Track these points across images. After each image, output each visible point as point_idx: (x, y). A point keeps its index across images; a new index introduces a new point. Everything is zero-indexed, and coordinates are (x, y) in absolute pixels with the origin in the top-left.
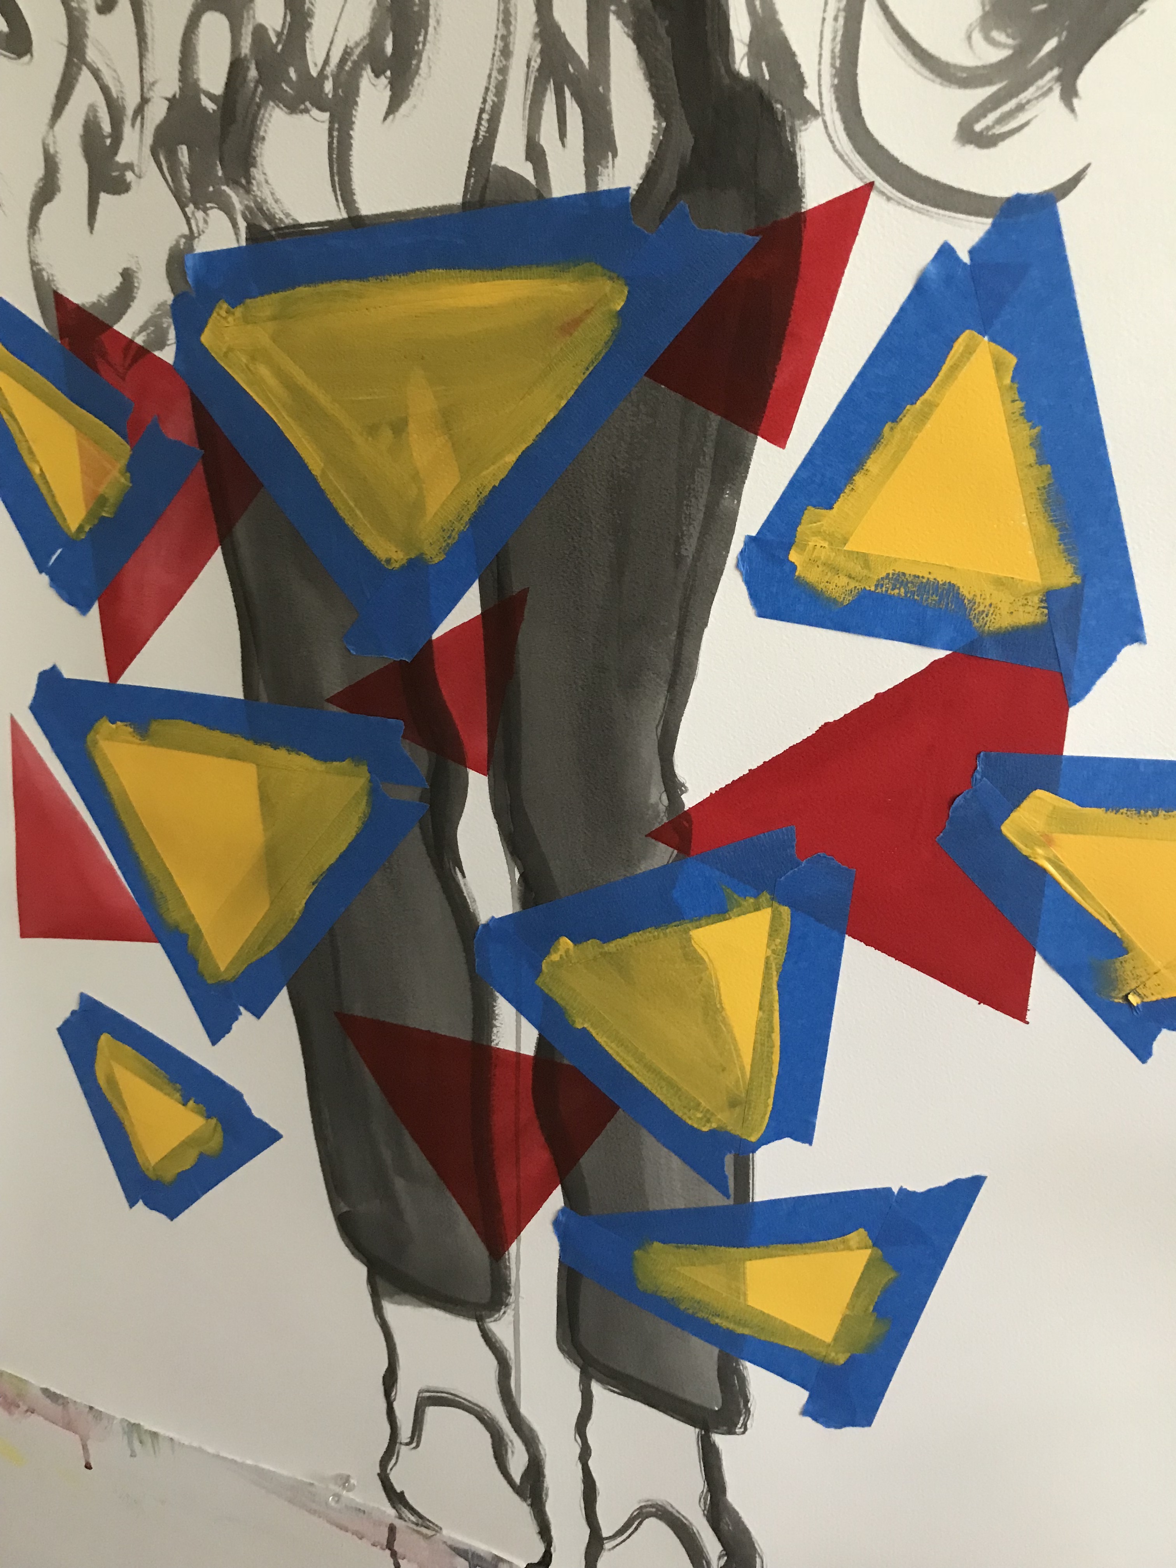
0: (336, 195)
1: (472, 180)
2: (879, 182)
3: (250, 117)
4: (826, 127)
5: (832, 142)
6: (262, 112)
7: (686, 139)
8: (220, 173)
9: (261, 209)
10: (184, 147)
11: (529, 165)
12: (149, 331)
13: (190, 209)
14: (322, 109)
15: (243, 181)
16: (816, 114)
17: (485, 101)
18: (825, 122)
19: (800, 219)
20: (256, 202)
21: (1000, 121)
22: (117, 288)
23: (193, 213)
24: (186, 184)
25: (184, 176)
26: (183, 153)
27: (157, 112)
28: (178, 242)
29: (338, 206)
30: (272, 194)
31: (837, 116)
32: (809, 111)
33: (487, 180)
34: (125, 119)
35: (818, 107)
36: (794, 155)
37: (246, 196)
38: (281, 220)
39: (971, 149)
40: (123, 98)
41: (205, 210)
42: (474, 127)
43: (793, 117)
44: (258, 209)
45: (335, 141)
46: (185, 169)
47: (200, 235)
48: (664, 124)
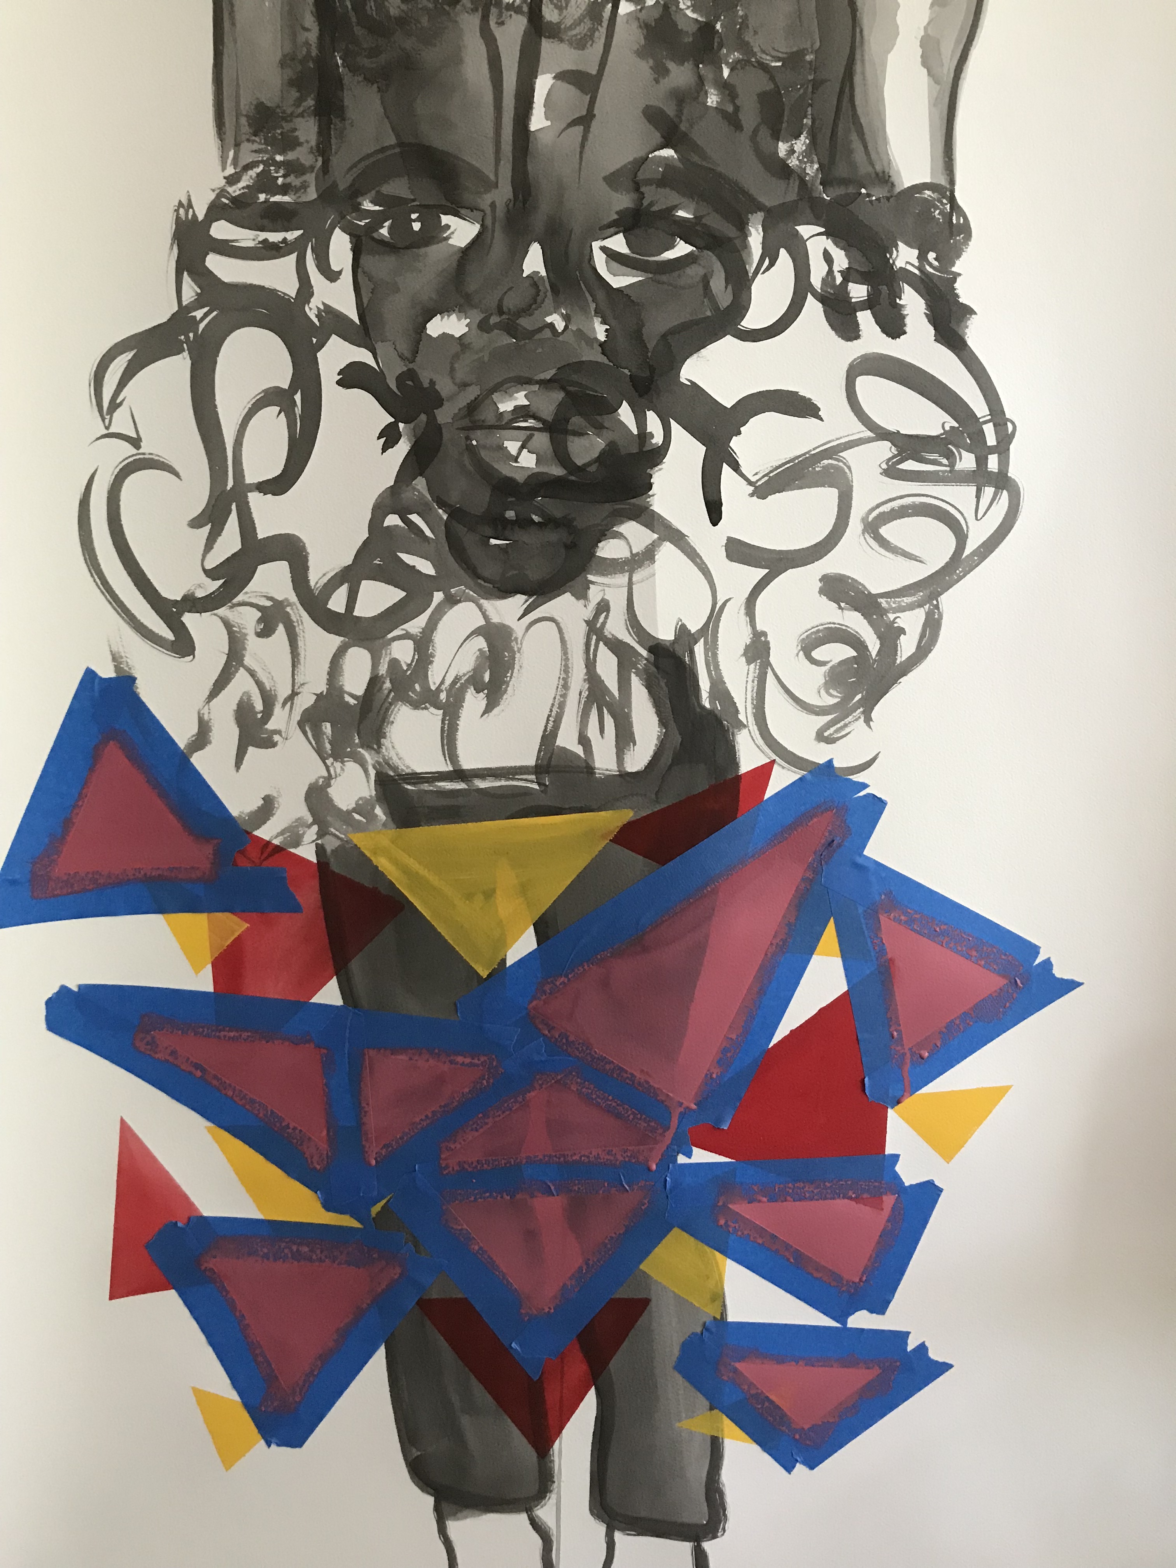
0: (445, 757)
1: (542, 753)
2: (778, 759)
3: (384, 709)
4: (750, 733)
5: (753, 740)
6: (393, 707)
7: (677, 739)
8: (357, 741)
9: (389, 765)
10: (328, 725)
11: (581, 747)
12: (285, 836)
13: (329, 761)
14: (439, 709)
15: (375, 747)
16: (745, 726)
17: (551, 711)
18: (749, 730)
19: (738, 778)
20: (384, 759)
21: (836, 731)
22: (258, 807)
23: (332, 764)
24: (328, 746)
25: (327, 741)
26: (327, 728)
27: (305, 701)
28: (317, 781)
29: (446, 763)
30: (397, 755)
31: (755, 728)
32: (741, 725)
33: (552, 754)
34: (276, 703)
35: (746, 723)
36: (734, 747)
37: (376, 755)
38: (403, 770)
39: (823, 744)
40: (275, 690)
41: (343, 762)
42: (544, 725)
43: (733, 727)
44: (386, 763)
45: (446, 726)
46: (327, 737)
47: (336, 777)
48: (664, 730)
